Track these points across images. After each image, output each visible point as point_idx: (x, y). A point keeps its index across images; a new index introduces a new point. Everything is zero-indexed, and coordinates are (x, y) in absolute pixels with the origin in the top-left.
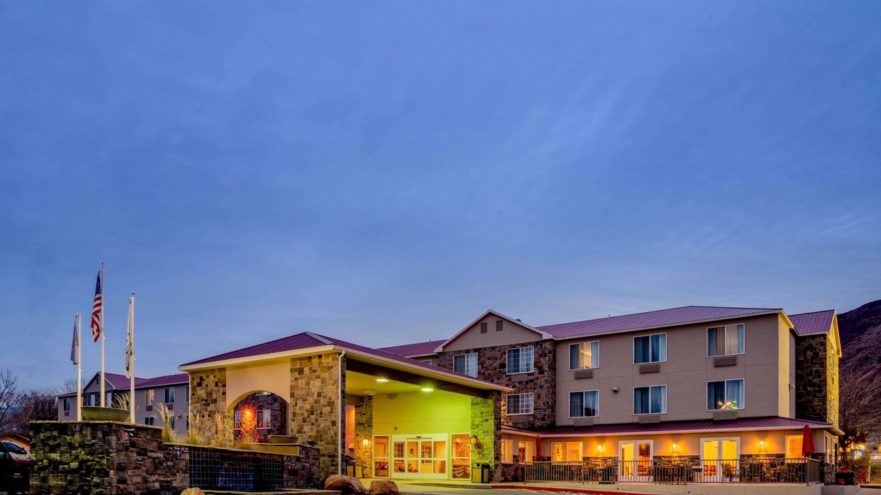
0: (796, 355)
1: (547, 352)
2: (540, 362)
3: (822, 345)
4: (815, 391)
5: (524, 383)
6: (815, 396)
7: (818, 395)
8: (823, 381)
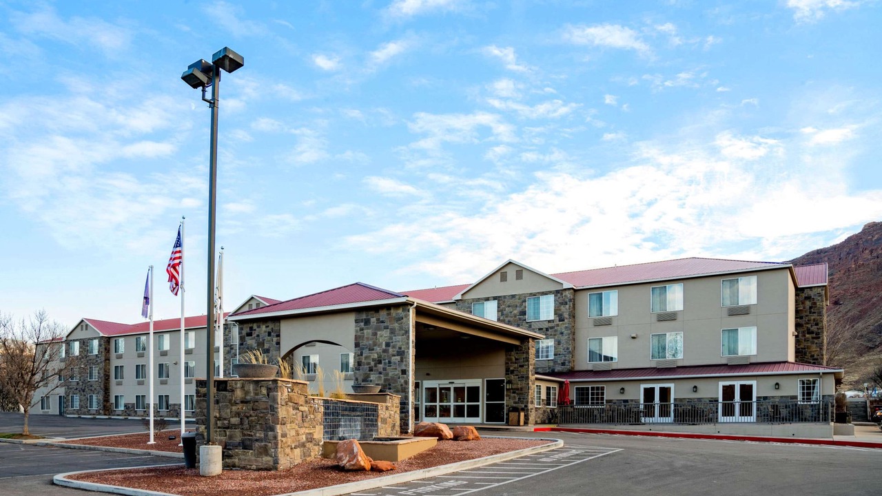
0: (796, 305)
1: (567, 300)
2: (560, 310)
3: (820, 296)
4: (813, 338)
5: (544, 330)
6: (813, 343)
7: (816, 341)
8: (820, 329)
